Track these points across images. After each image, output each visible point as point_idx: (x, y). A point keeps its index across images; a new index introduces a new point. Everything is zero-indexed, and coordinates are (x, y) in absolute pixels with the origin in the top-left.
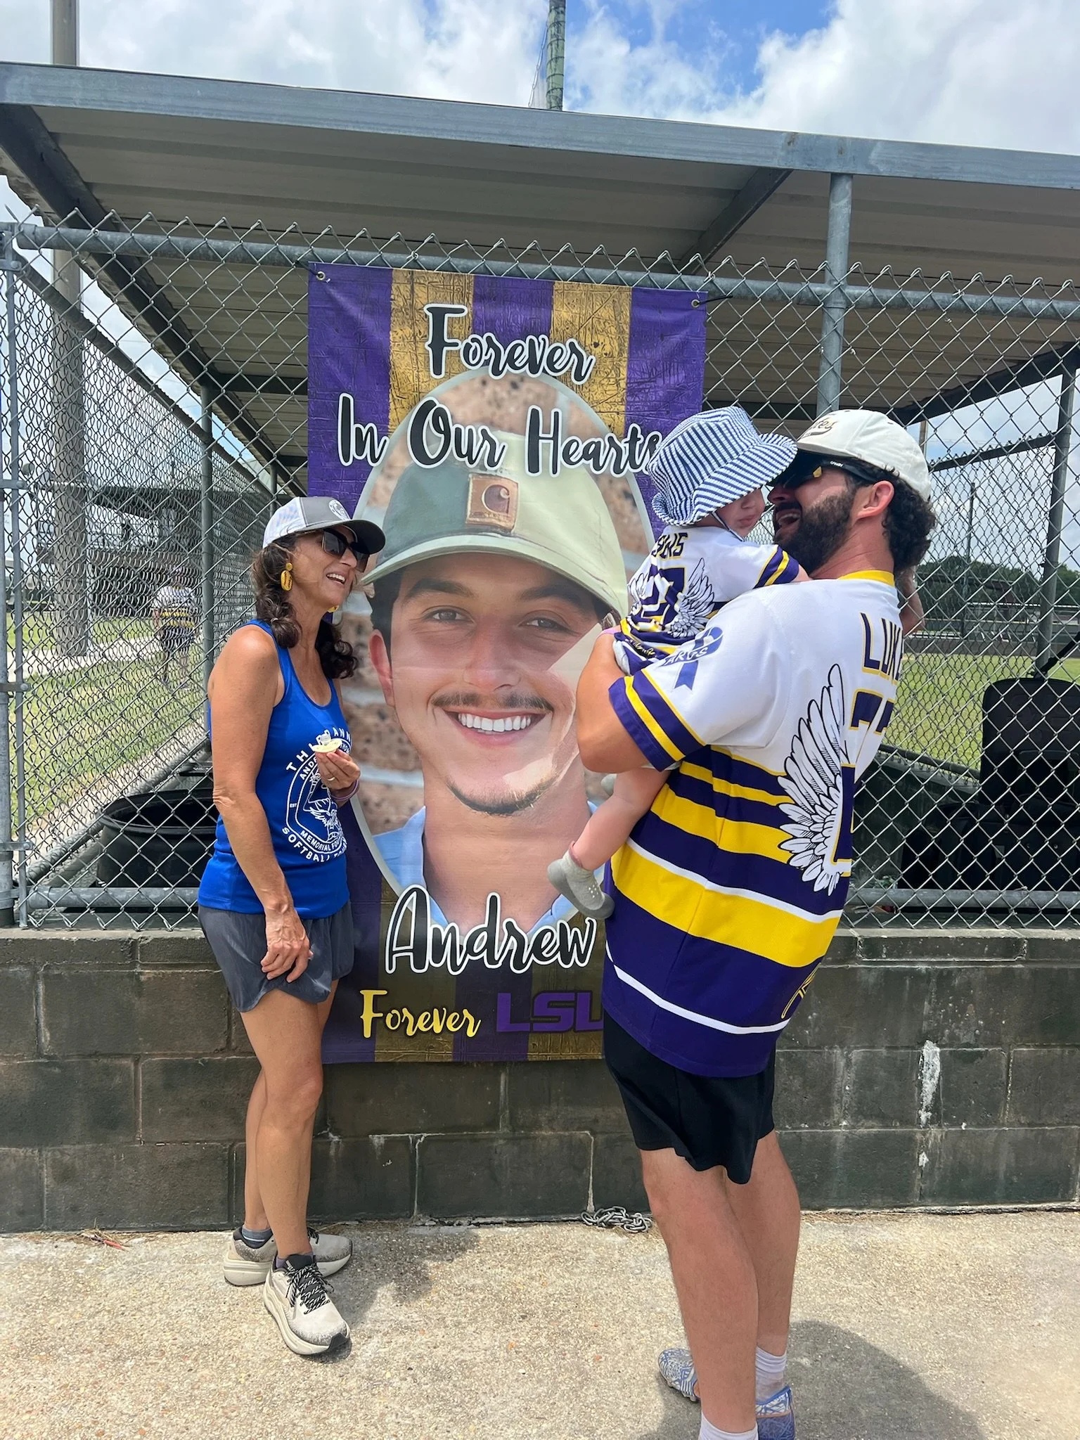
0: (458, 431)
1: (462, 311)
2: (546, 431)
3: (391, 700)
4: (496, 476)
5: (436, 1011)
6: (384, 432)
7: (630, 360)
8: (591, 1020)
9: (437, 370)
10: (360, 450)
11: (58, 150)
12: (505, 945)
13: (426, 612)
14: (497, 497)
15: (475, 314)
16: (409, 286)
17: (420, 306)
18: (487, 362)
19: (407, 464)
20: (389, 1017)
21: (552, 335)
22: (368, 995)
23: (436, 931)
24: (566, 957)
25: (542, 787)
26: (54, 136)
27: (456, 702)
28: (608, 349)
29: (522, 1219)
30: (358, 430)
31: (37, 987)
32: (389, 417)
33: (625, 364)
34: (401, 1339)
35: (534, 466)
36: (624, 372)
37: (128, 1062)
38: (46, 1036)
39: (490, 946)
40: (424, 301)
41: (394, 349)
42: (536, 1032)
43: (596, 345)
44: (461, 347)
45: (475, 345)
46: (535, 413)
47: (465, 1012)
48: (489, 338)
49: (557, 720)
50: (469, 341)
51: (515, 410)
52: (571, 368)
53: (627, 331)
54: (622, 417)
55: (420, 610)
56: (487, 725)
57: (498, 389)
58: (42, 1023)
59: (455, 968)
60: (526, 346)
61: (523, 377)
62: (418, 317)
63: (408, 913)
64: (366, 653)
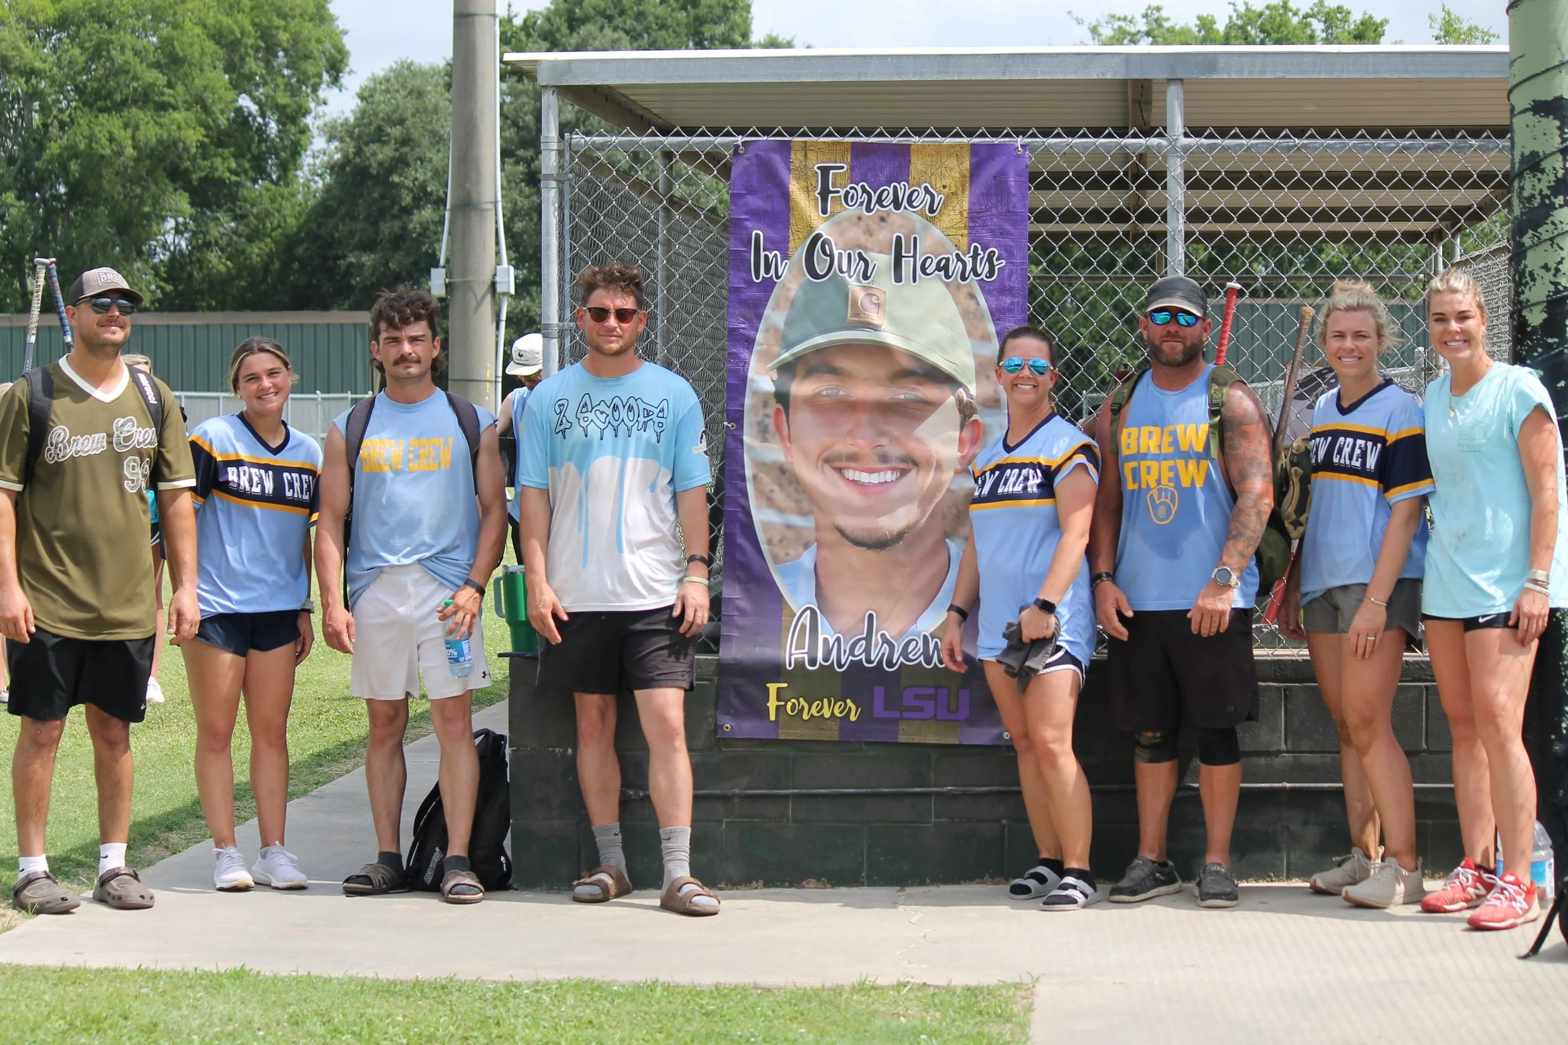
0: (840, 255)
1: (842, 168)
2: (908, 251)
3: (790, 460)
4: (869, 285)
5: (825, 701)
6: (785, 256)
7: (971, 196)
8: (949, 711)
9: (825, 211)
10: (767, 271)
12: (879, 650)
13: (817, 390)
14: (869, 302)
15: (852, 168)
16: (803, 153)
17: (811, 165)
18: (862, 204)
19: (802, 280)
20: (789, 705)
21: (910, 182)
22: (773, 688)
23: (826, 640)
24: (928, 662)
25: (909, 528)
27: (841, 460)
28: (953, 189)
30: (766, 257)
32: (790, 245)
33: (967, 199)
35: (898, 279)
36: (966, 205)
39: (868, 650)
40: (815, 163)
41: (793, 197)
42: (904, 719)
43: (944, 187)
44: (842, 193)
45: (852, 191)
46: (899, 239)
47: (848, 701)
48: (863, 187)
49: (922, 473)
50: (847, 188)
51: (884, 236)
52: (926, 205)
53: (968, 174)
54: (965, 240)
55: (812, 388)
56: (865, 478)
57: (871, 221)
59: (840, 666)
60: (891, 190)
61: (889, 213)
62: (810, 174)
63: (803, 626)
64: (771, 422)
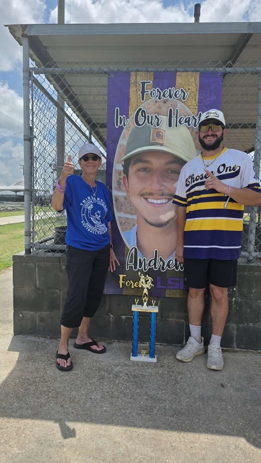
0: (148, 116)
1: (150, 82)
2: (174, 115)
3: (128, 194)
4: (159, 129)
6: (127, 117)
7: (199, 93)
8: (184, 287)
9: (143, 99)
10: (121, 123)
11: (46, 52)
12: (159, 264)
13: (138, 169)
14: (159, 135)
15: (154, 82)
16: (135, 76)
17: (138, 82)
18: (157, 96)
20: (127, 283)
21: (176, 87)
23: (140, 259)
24: (177, 268)
25: (171, 220)
26: (45, 47)
27: (146, 195)
28: (192, 90)
29: (164, 344)
30: (120, 118)
31: (36, 269)
32: (129, 113)
33: (198, 94)
34: (126, 368)
36: (197, 97)
37: (58, 291)
38: (38, 282)
39: (155, 264)
40: (139, 81)
41: (131, 94)
42: (168, 289)
43: (189, 89)
44: (150, 92)
46: (171, 110)
48: (158, 89)
50: (152, 90)
51: (165, 109)
52: (181, 96)
53: (198, 85)
54: (197, 110)
55: (137, 168)
56: (155, 201)
57: (160, 103)
58: (37, 279)
59: (145, 270)
60: (168, 91)
61: (167, 100)
62: (137, 85)
63: (132, 254)
64: (122, 181)
